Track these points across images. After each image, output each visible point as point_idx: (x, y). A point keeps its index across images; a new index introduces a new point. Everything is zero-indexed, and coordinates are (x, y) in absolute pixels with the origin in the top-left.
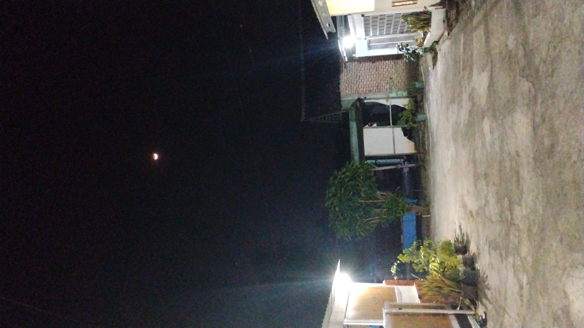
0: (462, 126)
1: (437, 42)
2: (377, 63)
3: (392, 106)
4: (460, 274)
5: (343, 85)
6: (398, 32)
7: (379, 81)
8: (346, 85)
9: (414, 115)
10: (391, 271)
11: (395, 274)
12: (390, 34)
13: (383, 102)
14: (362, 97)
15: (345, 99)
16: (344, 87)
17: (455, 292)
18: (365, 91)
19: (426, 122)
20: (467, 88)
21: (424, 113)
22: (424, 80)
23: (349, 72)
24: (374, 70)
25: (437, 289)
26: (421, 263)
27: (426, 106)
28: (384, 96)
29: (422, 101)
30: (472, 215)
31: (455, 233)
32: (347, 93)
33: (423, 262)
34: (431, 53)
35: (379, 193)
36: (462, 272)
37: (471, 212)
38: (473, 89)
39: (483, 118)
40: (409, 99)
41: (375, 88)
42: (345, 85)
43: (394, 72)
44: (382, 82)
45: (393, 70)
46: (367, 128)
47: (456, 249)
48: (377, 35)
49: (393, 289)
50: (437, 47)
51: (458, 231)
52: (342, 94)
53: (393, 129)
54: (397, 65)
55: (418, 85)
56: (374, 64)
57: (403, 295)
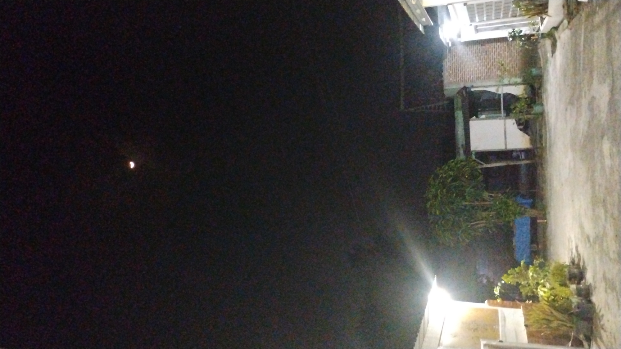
0: (580, 136)
1: (556, 28)
2: (487, 46)
3: (504, 94)
4: (573, 306)
5: (447, 72)
6: (509, 16)
7: (488, 67)
8: (451, 72)
9: (530, 106)
10: (494, 291)
11: (498, 296)
12: (499, 18)
13: (493, 90)
14: (468, 85)
15: (449, 88)
16: (448, 74)
17: (565, 326)
18: (472, 78)
19: (544, 114)
20: (587, 94)
21: (542, 105)
22: (542, 65)
23: (453, 57)
24: (483, 54)
25: (545, 322)
26: (529, 285)
27: (544, 96)
28: (494, 83)
29: (540, 88)
30: (589, 241)
31: (572, 252)
32: (451, 80)
33: (532, 284)
34: (549, 39)
35: (486, 195)
36: (576, 304)
37: (588, 237)
38: (593, 98)
39: (602, 137)
40: (525, 86)
41: (483, 75)
42: (449, 72)
43: (508, 55)
44: (492, 67)
45: (506, 53)
46: (474, 120)
47: (570, 275)
48: (484, 21)
49: (496, 312)
50: (557, 35)
51: (574, 251)
52: (446, 82)
53: (504, 121)
54: (511, 47)
55: (534, 71)
56: (483, 47)
57: (508, 320)
